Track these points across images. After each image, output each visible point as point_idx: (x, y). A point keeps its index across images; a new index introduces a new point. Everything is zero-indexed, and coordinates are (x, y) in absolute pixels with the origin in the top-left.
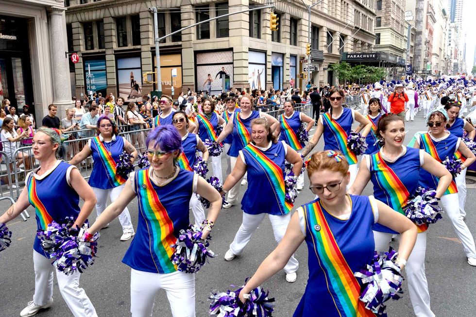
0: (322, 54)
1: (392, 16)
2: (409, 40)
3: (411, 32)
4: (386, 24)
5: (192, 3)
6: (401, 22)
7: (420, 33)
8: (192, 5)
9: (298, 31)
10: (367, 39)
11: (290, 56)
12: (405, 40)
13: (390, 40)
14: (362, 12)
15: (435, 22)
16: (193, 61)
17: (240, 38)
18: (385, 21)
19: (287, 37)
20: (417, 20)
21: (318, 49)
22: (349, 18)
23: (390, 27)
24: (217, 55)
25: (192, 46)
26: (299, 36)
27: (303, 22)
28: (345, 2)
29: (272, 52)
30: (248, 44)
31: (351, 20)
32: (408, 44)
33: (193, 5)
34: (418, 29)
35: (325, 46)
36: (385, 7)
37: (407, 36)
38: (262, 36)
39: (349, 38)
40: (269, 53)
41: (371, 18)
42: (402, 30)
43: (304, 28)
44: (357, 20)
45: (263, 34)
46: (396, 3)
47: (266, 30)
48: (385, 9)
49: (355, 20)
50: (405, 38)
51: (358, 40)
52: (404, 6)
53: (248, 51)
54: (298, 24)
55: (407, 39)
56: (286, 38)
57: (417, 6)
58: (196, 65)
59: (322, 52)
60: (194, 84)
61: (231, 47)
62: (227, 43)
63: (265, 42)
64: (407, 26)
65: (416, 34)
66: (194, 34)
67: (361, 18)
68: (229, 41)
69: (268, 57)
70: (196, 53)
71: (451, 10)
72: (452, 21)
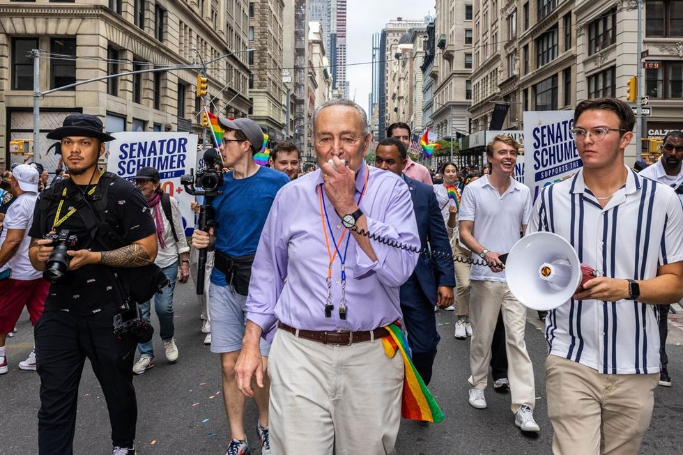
0: (190, 124)
1: (269, 75)
2: (288, 111)
3: (290, 100)
4: (260, 86)
5: (8, 31)
6: (278, 84)
7: (302, 102)
8: (6, 34)
9: (161, 89)
10: (241, 106)
11: (154, 125)
12: (283, 111)
13: (266, 109)
14: (235, 67)
15: (316, 88)
16: (5, 124)
17: (94, 94)
18: (259, 82)
19: (150, 97)
20: (297, 83)
21: (183, 116)
22: (221, 75)
23: (266, 90)
24: (51, 117)
25: (4, 99)
26: (162, 96)
27: (169, 76)
28: (215, 51)
29: (134, 119)
30: (106, 104)
31: (222, 77)
32: (287, 117)
33: (8, 35)
34: (298, 96)
35: (193, 113)
36: (259, 61)
37: (286, 104)
38: (120, 93)
39: (221, 103)
40: (129, 119)
41: (245, 75)
42: (280, 96)
43: (169, 85)
44: (229, 79)
45: (121, 90)
46: (273, 57)
47: (126, 85)
48: (259, 64)
49: (227, 77)
50: (283, 108)
51: (231, 107)
52: (281, 62)
53: (105, 115)
54: (161, 78)
55: (286, 110)
56: (148, 98)
57: (295, 63)
58: (10, 131)
59: (189, 121)
60: (4, 161)
61: (78, 105)
62: (72, 99)
63: (124, 101)
64: (286, 91)
65: (296, 103)
66: (7, 80)
67: (234, 75)
68: (75, 97)
69: (128, 124)
70: (11, 111)
71: (331, 72)
72: (334, 88)
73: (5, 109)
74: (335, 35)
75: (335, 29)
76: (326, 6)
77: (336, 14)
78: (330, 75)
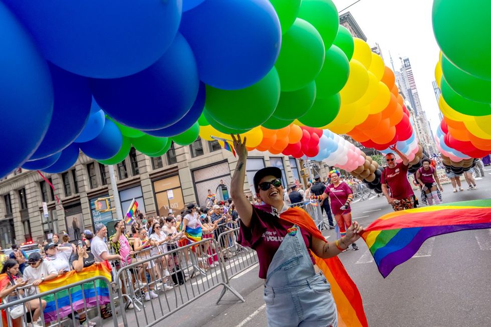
16: (191, 180)
25: (188, 165)
29: (270, 157)
40: (266, 158)
58: (195, 183)
62: (221, 155)
66: (188, 153)
68: (222, 153)
69: (266, 162)
70: (193, 171)
71: (412, 107)
72: (416, 115)
73: (190, 171)
74: (410, 89)
75: (409, 86)
76: (401, 77)
77: (407, 79)
78: (412, 109)
